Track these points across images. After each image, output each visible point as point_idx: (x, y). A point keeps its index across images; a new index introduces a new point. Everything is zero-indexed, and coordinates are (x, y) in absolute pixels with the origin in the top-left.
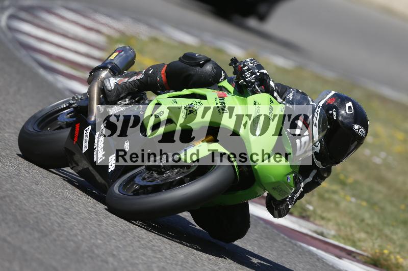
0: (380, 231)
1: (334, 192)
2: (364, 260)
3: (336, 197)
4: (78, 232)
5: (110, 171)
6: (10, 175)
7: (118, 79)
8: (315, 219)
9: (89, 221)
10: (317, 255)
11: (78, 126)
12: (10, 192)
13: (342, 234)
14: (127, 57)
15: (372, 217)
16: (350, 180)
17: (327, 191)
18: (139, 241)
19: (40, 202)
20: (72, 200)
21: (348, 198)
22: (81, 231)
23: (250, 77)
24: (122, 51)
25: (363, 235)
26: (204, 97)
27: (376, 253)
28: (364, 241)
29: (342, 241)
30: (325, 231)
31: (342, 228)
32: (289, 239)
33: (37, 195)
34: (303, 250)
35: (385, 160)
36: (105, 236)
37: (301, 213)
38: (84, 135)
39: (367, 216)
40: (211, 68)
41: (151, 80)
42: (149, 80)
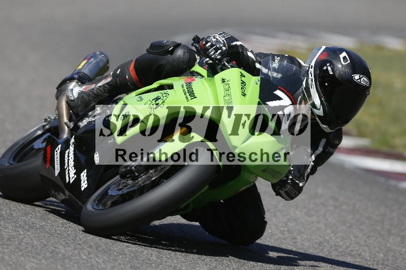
5: (83, 189)
7: (84, 87)
11: (49, 148)
14: (98, 63)
23: (214, 54)
24: (92, 57)
26: (171, 87)
38: (55, 156)
40: (182, 54)
41: (120, 80)
42: (118, 80)
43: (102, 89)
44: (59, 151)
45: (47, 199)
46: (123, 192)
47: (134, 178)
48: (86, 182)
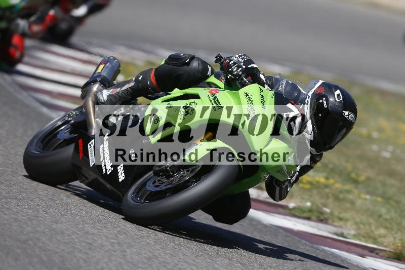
0: (399, 224)
1: (348, 192)
2: (387, 256)
3: (351, 197)
4: (105, 265)
5: (120, 180)
6: (29, 218)
7: (111, 90)
8: (333, 222)
9: (113, 253)
10: (340, 257)
11: (80, 141)
12: (32, 235)
13: (362, 232)
15: (389, 211)
16: (362, 178)
17: (341, 192)
18: (165, 266)
19: (63, 241)
20: (93, 234)
21: (363, 196)
22: (107, 264)
23: (236, 71)
25: (382, 231)
26: (197, 97)
27: (398, 246)
28: (385, 236)
29: (363, 239)
30: (345, 232)
31: (361, 226)
32: (310, 244)
33: (58, 234)
34: (326, 253)
35: (393, 153)
36: (132, 266)
37: (318, 217)
38: (89, 150)
39: (383, 211)
40: (197, 65)
41: (142, 85)
42: (140, 86)
43: (125, 92)
44: (92, 146)
45: (70, 183)
46: (160, 188)
47: (168, 177)
48: (123, 175)
